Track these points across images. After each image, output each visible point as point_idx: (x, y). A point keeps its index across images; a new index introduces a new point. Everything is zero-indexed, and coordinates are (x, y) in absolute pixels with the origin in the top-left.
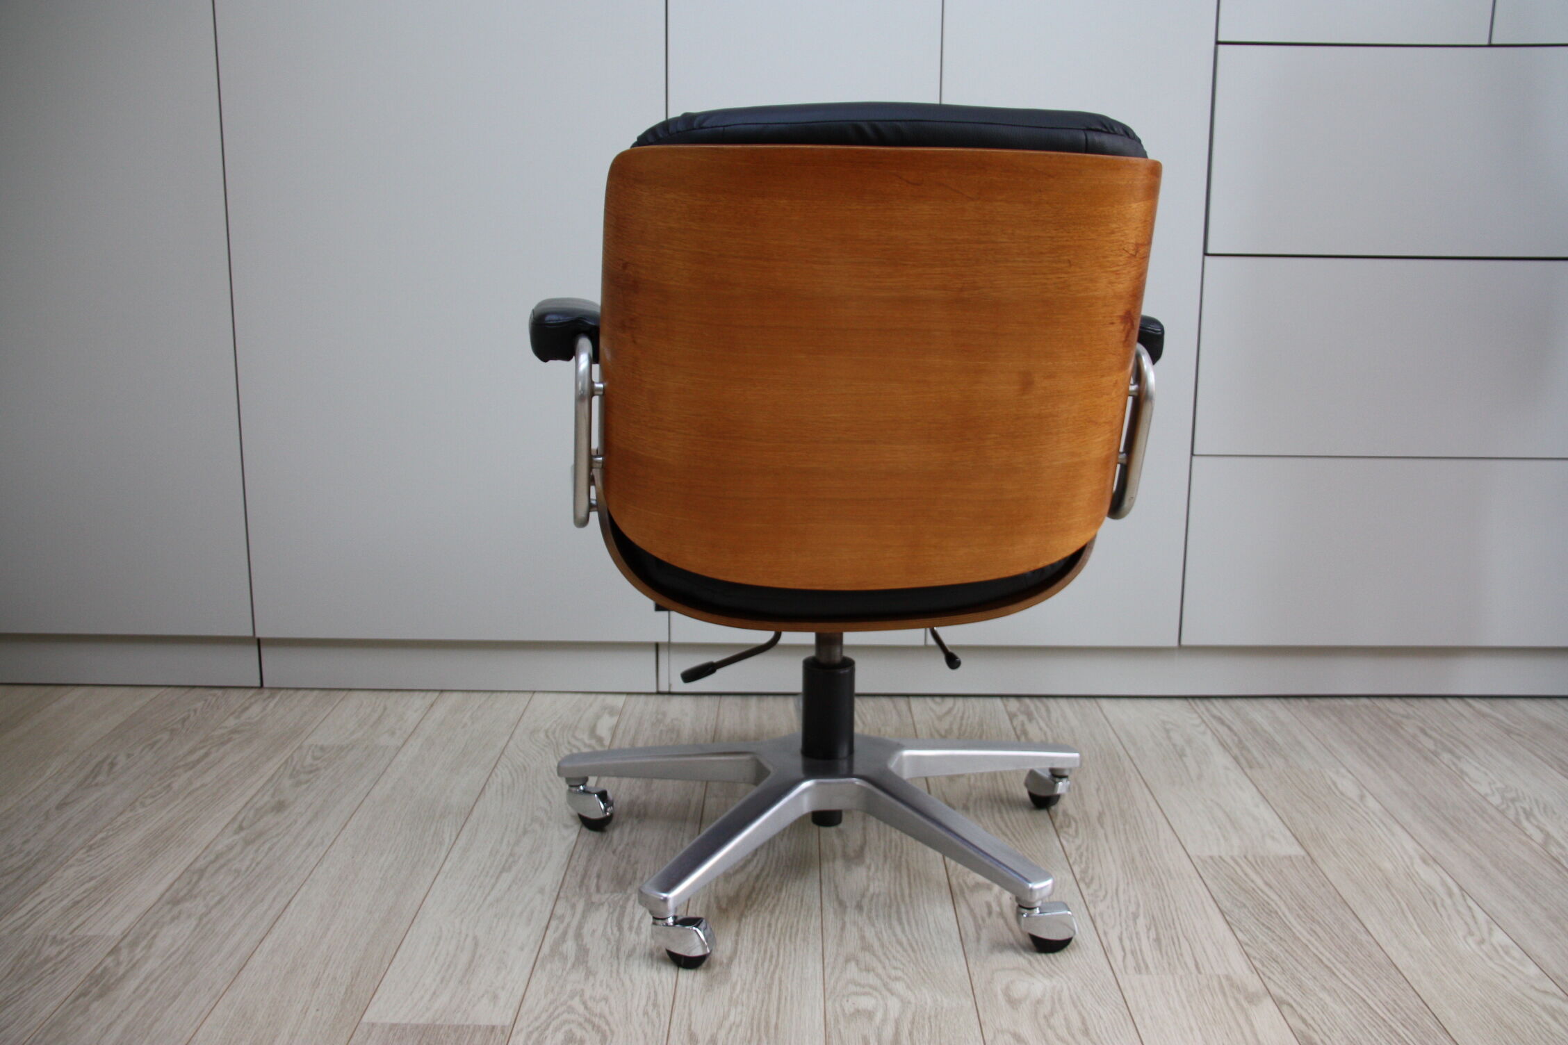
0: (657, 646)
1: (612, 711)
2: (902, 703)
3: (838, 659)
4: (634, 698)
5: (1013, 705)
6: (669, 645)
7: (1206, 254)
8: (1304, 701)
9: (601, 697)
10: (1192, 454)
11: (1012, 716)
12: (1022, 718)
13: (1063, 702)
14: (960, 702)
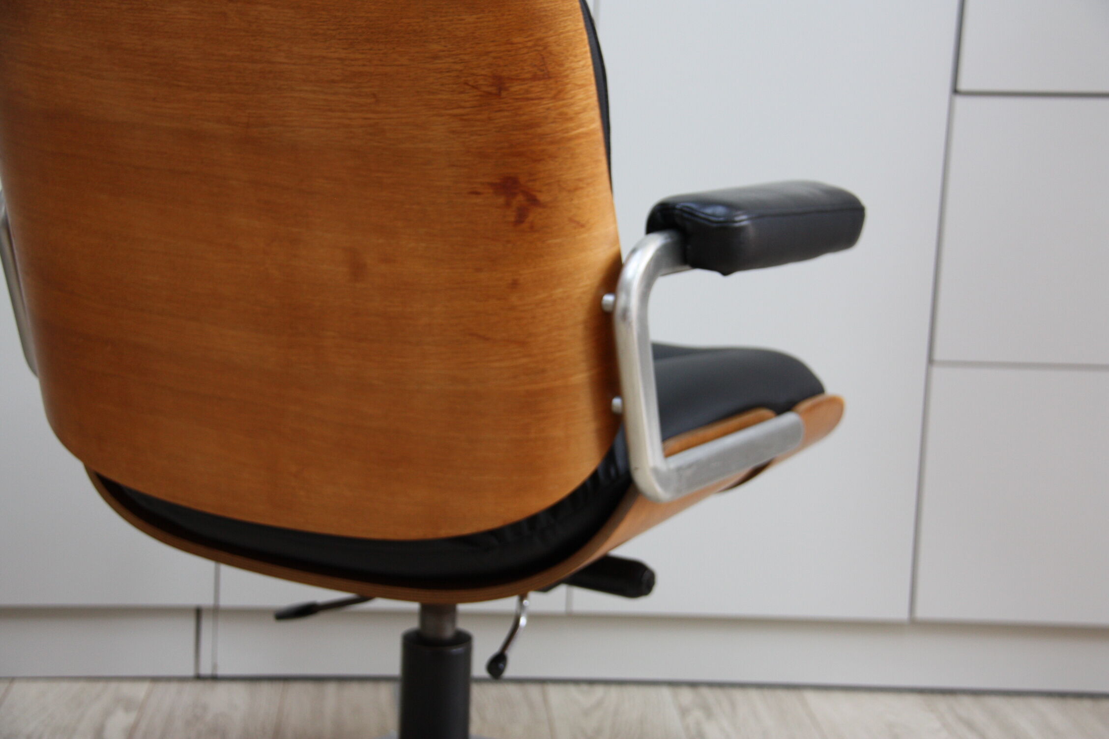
0: (198, 612)
1: (128, 705)
2: (534, 691)
3: (449, 633)
4: (161, 687)
5: (686, 696)
6: (217, 611)
7: (955, 91)
8: (1087, 704)
9: (113, 686)
10: (931, 361)
11: (684, 712)
12: (697, 714)
13: (754, 694)
14: (614, 692)
